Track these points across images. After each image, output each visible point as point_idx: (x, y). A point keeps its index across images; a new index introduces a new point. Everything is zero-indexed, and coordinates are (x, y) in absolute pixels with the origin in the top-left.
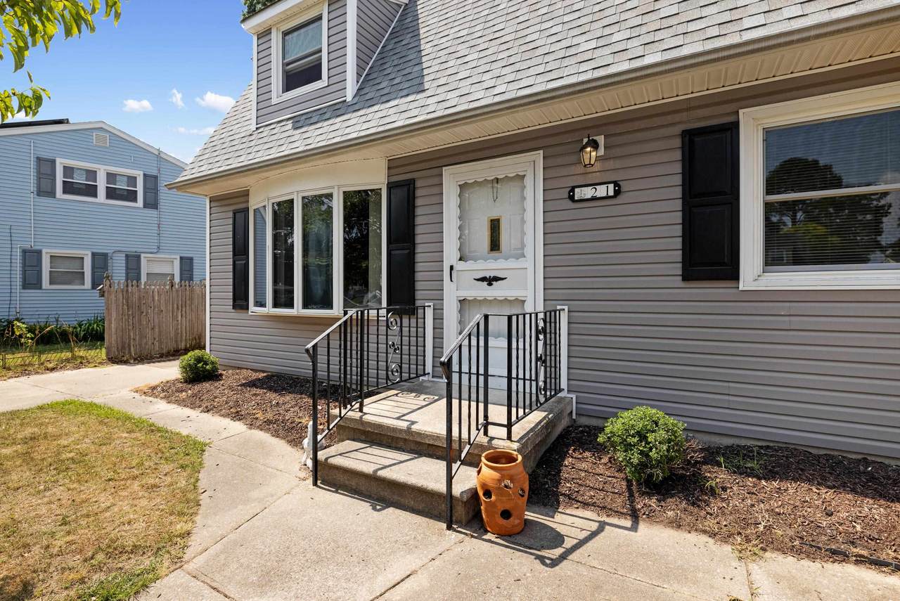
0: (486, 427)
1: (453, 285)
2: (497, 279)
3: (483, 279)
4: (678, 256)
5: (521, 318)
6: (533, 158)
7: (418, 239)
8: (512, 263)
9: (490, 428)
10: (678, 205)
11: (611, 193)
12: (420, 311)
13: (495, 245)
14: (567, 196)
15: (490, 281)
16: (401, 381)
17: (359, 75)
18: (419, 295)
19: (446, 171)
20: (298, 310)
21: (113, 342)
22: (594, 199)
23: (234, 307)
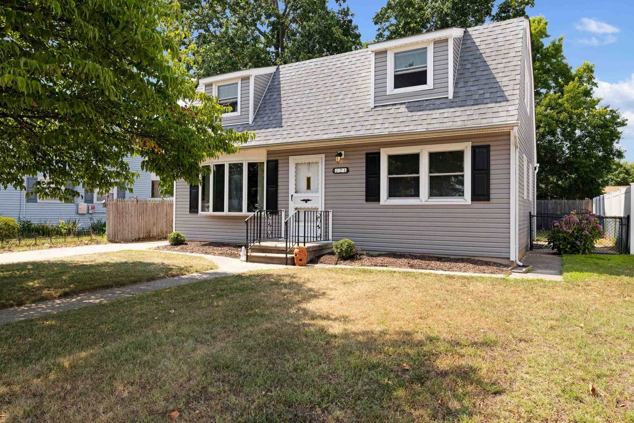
0: (298, 243)
1: (293, 203)
2: (309, 200)
3: (304, 200)
4: (364, 193)
5: (309, 213)
6: (321, 156)
7: (279, 184)
8: (314, 195)
9: (299, 244)
10: (364, 177)
11: (346, 171)
12: (280, 213)
13: (309, 187)
14: (332, 171)
15: (306, 201)
16: (272, 238)
17: (254, 112)
18: (279, 206)
19: (291, 158)
20: (226, 212)
21: (111, 232)
22: (341, 173)
23: (190, 212)
